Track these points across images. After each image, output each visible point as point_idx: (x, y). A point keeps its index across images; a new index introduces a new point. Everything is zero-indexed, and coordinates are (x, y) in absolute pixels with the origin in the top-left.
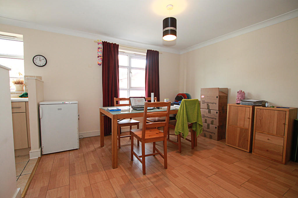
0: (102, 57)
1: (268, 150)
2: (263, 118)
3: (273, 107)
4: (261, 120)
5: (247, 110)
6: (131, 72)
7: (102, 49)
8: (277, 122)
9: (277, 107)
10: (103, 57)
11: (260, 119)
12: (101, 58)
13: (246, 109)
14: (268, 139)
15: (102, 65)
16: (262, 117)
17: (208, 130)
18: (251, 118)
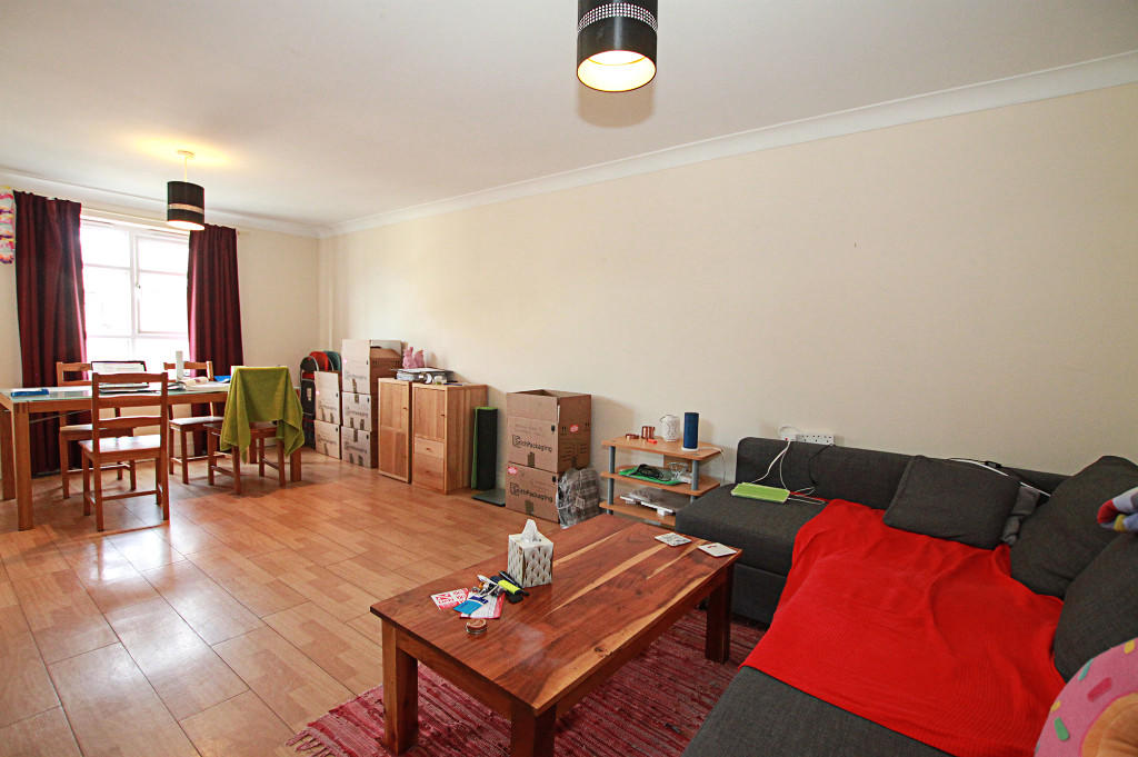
0: (13, 240)
6: (140, 284)
7: (13, 216)
10: (17, 239)
12: (11, 243)
14: (428, 449)
15: (14, 262)
17: (355, 444)
18: (408, 407)
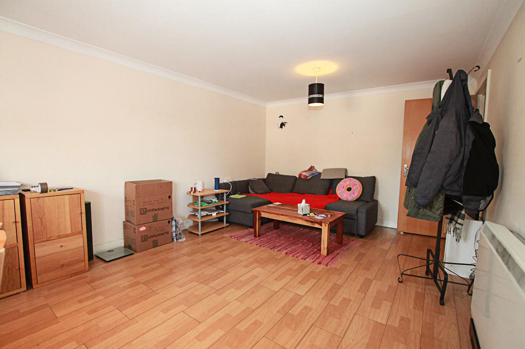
1: (63, 265)
2: (46, 213)
3: (55, 191)
4: (41, 219)
5: (6, 207)
8: (70, 214)
9: (58, 190)
11: (39, 218)
13: (3, 205)
14: (61, 246)
16: (42, 213)
18: (19, 219)
